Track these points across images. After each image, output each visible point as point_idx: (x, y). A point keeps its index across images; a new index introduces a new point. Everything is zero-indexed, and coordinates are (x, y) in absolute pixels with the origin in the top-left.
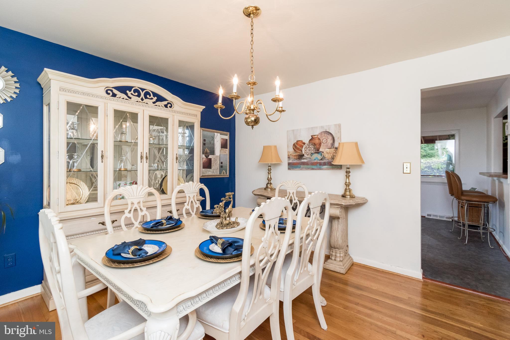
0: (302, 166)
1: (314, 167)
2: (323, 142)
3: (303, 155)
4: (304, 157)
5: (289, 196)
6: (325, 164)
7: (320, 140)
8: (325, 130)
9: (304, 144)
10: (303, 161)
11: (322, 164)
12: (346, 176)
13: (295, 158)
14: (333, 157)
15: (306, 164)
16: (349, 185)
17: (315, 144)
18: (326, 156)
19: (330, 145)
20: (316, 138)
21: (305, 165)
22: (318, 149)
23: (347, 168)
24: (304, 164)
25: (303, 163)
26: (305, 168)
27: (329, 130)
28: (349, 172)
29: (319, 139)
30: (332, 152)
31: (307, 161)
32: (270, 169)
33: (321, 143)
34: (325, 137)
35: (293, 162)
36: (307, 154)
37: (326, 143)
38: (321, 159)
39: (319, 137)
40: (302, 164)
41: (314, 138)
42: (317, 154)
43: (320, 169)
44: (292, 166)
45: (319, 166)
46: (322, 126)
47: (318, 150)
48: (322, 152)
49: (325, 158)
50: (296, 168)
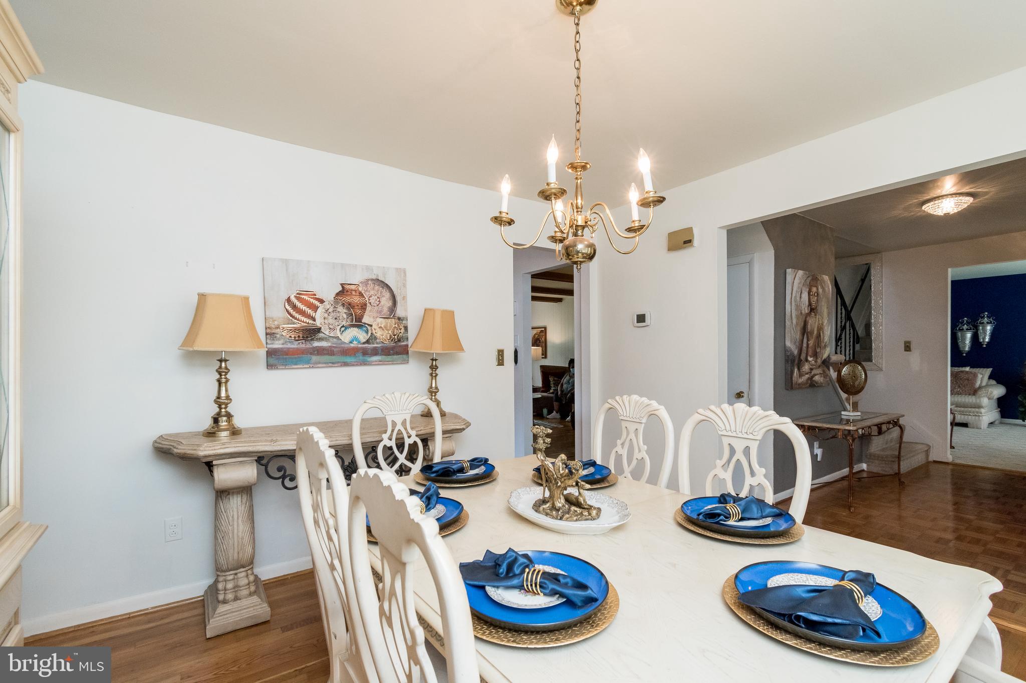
0: (314, 358)
1: (348, 359)
2: (370, 303)
3: (319, 330)
4: (321, 335)
5: (393, 431)
6: (375, 352)
7: (364, 297)
8: (374, 277)
9: (322, 301)
10: (316, 344)
11: (370, 352)
12: (431, 374)
13: (293, 336)
14: (393, 337)
15: (325, 352)
16: (437, 392)
17: (350, 306)
18: (379, 334)
19: (386, 310)
20: (352, 290)
21: (325, 354)
22: (358, 317)
23: (433, 360)
24: (320, 351)
25: (317, 350)
26: (325, 363)
27: (385, 278)
28: (436, 367)
29: (361, 295)
30: (391, 326)
31: (330, 345)
32: (226, 368)
33: (366, 305)
34: (376, 293)
35: (285, 346)
36: (330, 329)
37: (378, 305)
38: (367, 342)
39: (360, 289)
40: (314, 352)
41: (347, 291)
42: (356, 329)
43: (364, 363)
44: (284, 358)
45: (361, 358)
46: (367, 266)
47: (359, 319)
48: (368, 325)
49: (376, 338)
50: (296, 364)
